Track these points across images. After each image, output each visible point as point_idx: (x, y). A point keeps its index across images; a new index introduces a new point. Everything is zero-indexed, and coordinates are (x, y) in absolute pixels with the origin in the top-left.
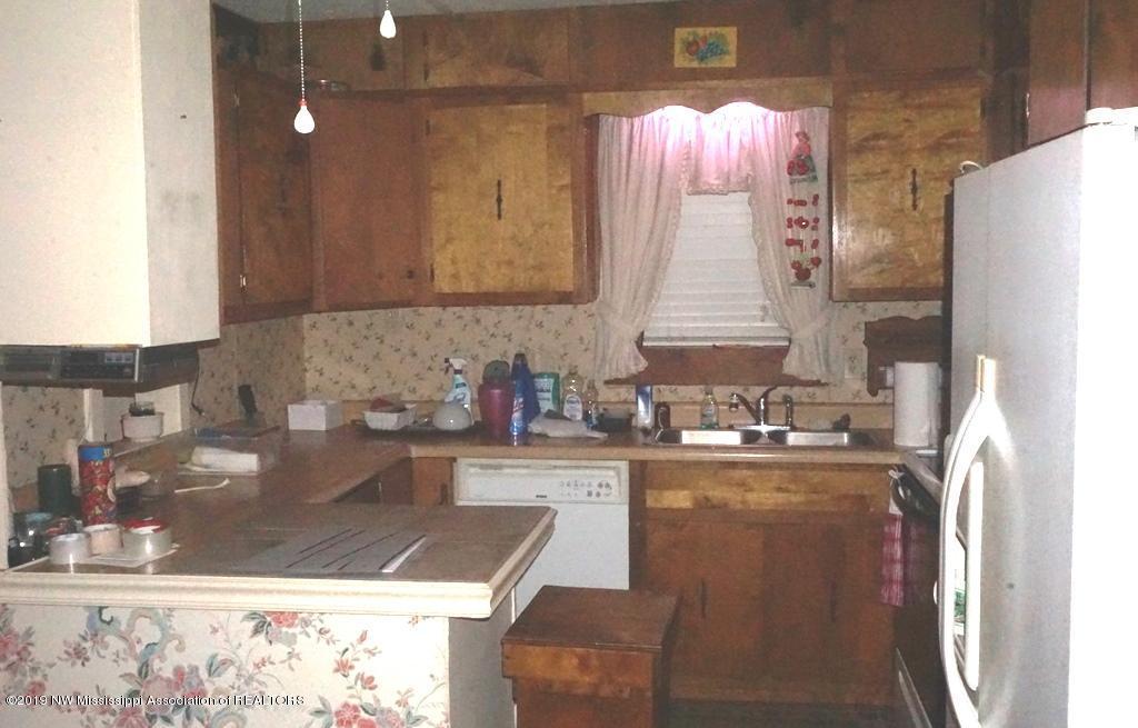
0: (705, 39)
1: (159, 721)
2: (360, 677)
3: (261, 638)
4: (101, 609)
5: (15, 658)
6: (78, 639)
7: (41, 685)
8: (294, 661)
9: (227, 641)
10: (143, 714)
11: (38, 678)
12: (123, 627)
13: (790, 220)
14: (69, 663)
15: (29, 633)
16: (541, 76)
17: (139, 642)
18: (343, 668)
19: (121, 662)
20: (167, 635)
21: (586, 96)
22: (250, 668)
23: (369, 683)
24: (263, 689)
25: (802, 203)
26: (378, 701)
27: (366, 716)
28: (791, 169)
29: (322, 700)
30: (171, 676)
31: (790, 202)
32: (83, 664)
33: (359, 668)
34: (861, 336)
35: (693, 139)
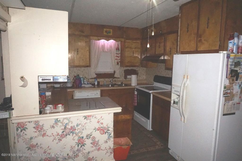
0: (108, 31)
1: (68, 135)
2: (101, 123)
3: (86, 119)
4: (57, 119)
5: (40, 129)
6: (53, 124)
7: (45, 133)
8: (91, 122)
9: (80, 121)
10: (65, 135)
11: (45, 132)
12: (62, 121)
13: (116, 56)
14: (51, 129)
15: (43, 125)
16: (84, 33)
17: (64, 123)
18: (98, 122)
19: (61, 127)
20: (69, 122)
21: (91, 37)
22: (84, 124)
23: (102, 124)
24: (85, 127)
25: (117, 54)
26: (103, 126)
27: (102, 128)
28: (116, 49)
29: (95, 127)
30: (70, 128)
31: (116, 54)
32: (54, 128)
33: (101, 122)
34: (123, 71)
35: (103, 44)
